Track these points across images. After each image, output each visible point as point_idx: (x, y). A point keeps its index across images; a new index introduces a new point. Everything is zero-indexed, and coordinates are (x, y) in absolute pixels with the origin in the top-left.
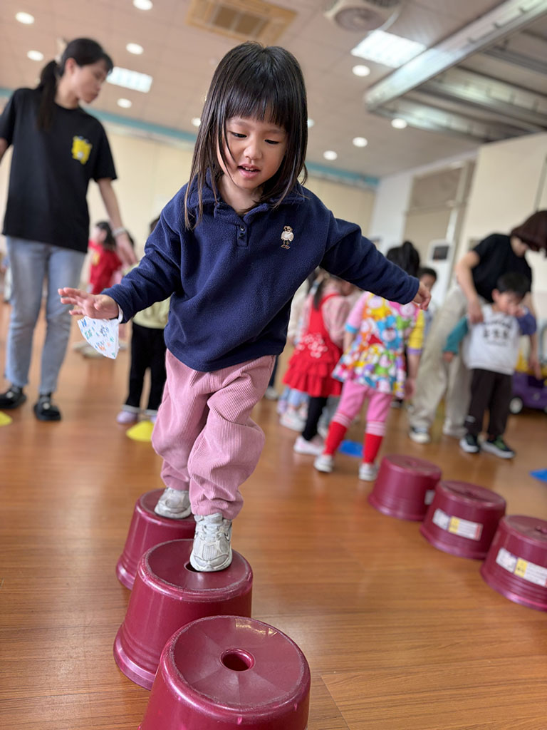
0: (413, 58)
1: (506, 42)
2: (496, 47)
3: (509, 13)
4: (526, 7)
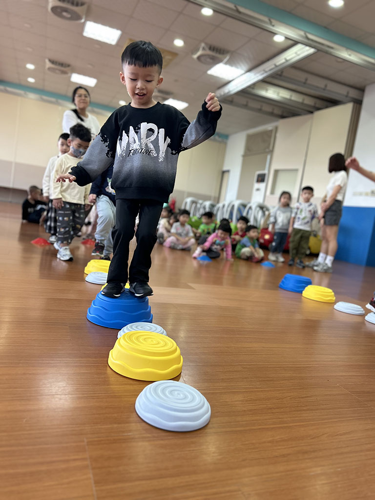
0: (239, 77)
1: (282, 72)
2: (277, 75)
3: (281, 60)
4: (288, 58)
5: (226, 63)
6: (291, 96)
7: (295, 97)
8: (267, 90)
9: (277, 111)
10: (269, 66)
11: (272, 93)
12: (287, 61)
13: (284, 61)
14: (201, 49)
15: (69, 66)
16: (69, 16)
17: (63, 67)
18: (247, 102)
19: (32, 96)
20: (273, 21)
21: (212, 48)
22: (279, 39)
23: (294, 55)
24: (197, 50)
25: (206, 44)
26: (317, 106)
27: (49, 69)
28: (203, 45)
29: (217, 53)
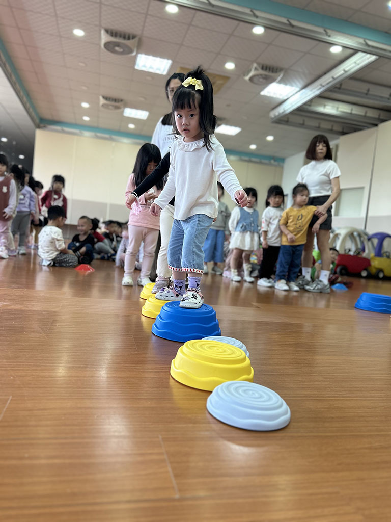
0: (294, 95)
1: (341, 85)
2: (336, 88)
3: (339, 72)
4: (346, 69)
5: (280, 82)
6: (352, 110)
7: (357, 111)
8: (325, 106)
9: (337, 128)
10: (327, 80)
11: (330, 109)
12: (346, 72)
13: (342, 72)
14: (253, 70)
15: (122, 100)
16: (121, 50)
17: (117, 102)
18: (304, 121)
19: (87, 134)
20: (329, 32)
21: (264, 68)
22: (336, 50)
23: (354, 65)
24: (250, 71)
25: (258, 64)
26: (382, 117)
27: (103, 105)
28: (255, 65)
29: (270, 72)
